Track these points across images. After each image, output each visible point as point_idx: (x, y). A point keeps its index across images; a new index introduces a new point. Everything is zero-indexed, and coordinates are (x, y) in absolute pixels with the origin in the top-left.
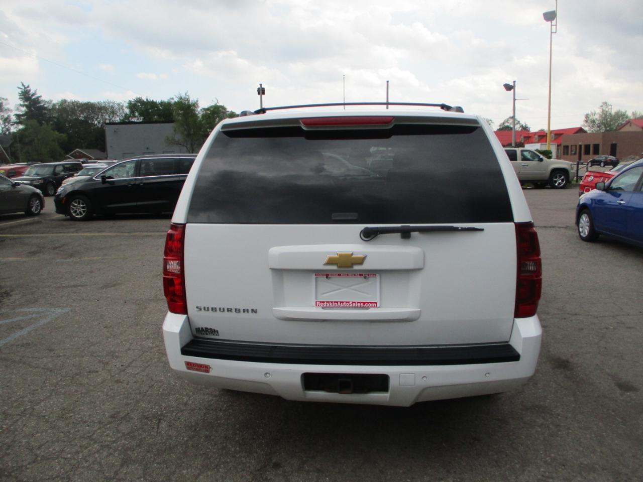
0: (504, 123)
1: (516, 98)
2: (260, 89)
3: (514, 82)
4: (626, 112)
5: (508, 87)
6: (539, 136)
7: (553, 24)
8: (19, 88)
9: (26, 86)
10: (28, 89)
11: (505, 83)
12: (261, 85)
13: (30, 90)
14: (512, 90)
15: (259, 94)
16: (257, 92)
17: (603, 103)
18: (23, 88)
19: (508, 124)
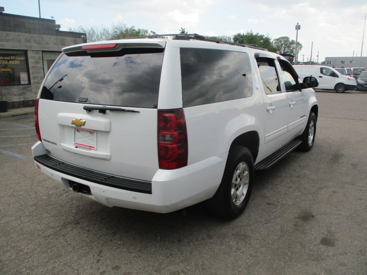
2: (297, 26)
8: (180, 30)
9: (183, 29)
10: (184, 30)
12: (298, 23)
13: (185, 31)
15: (296, 29)
16: (295, 28)
18: (182, 30)
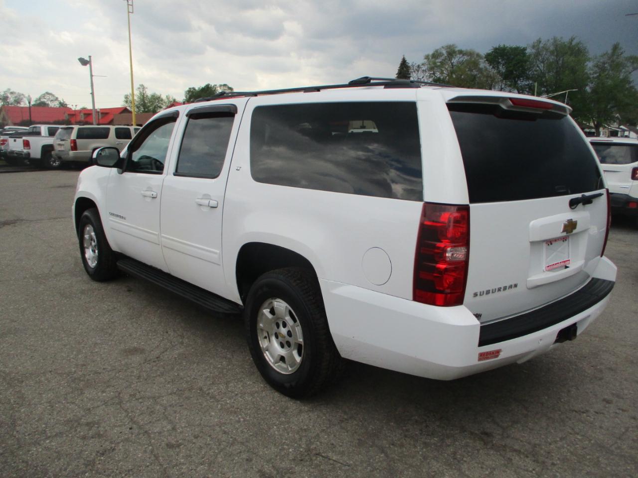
0: (40, 99)
1: (93, 74)
3: (90, 57)
4: (161, 95)
5: (84, 62)
6: (85, 114)
7: (129, 4)
11: (79, 57)
14: (88, 65)
17: (140, 85)
19: (45, 100)
